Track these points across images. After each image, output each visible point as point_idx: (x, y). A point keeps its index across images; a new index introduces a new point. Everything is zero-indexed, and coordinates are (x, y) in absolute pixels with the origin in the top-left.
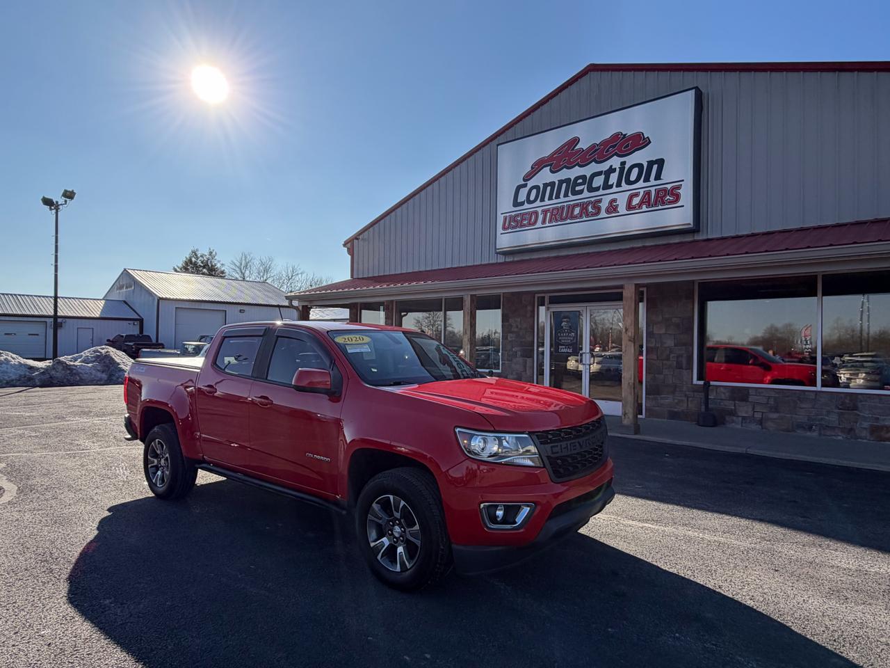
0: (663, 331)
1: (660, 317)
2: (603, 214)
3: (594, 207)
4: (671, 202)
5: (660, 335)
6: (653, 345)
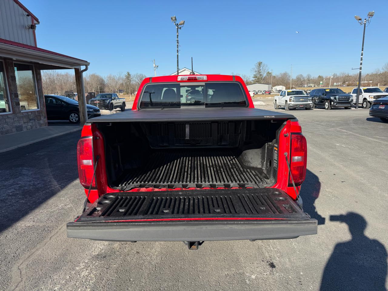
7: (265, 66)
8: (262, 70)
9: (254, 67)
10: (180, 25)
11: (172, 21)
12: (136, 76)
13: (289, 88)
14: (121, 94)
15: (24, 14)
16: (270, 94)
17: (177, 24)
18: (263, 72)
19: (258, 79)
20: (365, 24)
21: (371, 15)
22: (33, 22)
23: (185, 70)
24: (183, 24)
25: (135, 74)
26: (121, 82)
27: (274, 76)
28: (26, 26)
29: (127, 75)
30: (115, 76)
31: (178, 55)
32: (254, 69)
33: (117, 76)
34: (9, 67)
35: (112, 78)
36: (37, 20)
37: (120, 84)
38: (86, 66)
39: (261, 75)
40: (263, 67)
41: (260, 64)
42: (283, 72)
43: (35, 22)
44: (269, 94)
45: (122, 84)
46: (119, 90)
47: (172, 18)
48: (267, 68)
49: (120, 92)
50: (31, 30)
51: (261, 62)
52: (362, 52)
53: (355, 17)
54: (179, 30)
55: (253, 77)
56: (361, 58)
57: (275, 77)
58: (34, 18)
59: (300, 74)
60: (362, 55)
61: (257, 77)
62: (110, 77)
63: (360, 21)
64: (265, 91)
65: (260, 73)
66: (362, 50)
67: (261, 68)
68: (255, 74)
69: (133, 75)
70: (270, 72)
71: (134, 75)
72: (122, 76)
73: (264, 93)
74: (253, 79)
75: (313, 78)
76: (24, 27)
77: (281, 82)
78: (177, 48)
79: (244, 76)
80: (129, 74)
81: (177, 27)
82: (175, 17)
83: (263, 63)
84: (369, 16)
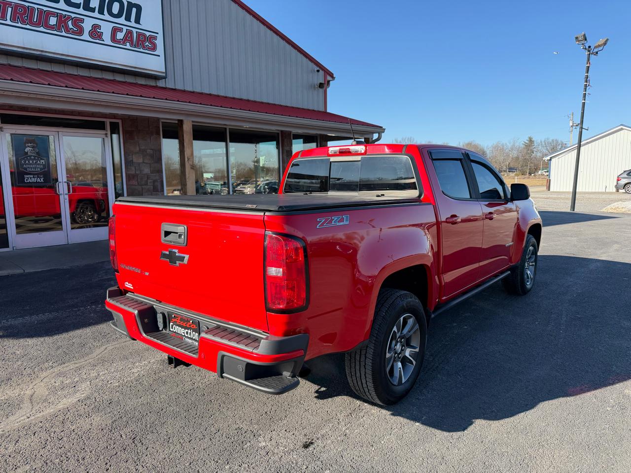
0: (141, 160)
1: (138, 149)
2: (86, 36)
3: (74, 24)
4: (149, 49)
5: (139, 164)
6: (133, 172)
10: (595, 47)
11: (577, 43)
12: (543, 144)
14: (512, 175)
15: (314, 70)
17: (589, 47)
22: (325, 78)
23: (622, 129)
24: (605, 44)
25: (543, 140)
26: (515, 154)
28: (315, 85)
29: (527, 142)
30: (506, 144)
31: (584, 104)
33: (508, 144)
34: (286, 140)
35: (499, 148)
36: (332, 75)
37: (512, 158)
38: (379, 134)
43: (329, 78)
45: (517, 158)
46: (509, 168)
47: (577, 38)
49: (509, 172)
50: (321, 90)
54: (592, 56)
58: (328, 73)
62: (496, 147)
69: (539, 141)
71: (541, 142)
72: (517, 144)
76: (312, 87)
78: (583, 90)
80: (531, 141)
81: (587, 53)
82: (584, 35)
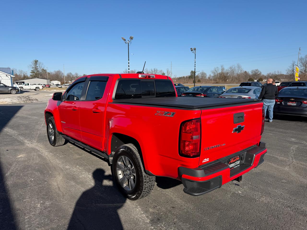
7: (41, 64)
8: (38, 67)
9: (31, 64)
13: (63, 83)
16: (50, 87)
18: (40, 69)
19: (36, 74)
20: (128, 43)
21: (131, 38)
27: (48, 72)
32: (31, 65)
39: (38, 71)
40: (39, 65)
41: (36, 62)
42: (57, 70)
44: (48, 87)
48: (43, 65)
51: (37, 60)
52: (129, 61)
53: (122, 38)
55: (31, 73)
56: (129, 65)
57: (50, 73)
59: (70, 72)
60: (129, 63)
61: (34, 73)
63: (125, 41)
64: (45, 85)
65: (37, 69)
66: (129, 60)
67: (38, 65)
68: (32, 70)
70: (45, 69)
73: (44, 86)
74: (31, 74)
75: (80, 76)
77: (56, 77)
79: (21, 71)
83: (39, 61)
84: (130, 39)
